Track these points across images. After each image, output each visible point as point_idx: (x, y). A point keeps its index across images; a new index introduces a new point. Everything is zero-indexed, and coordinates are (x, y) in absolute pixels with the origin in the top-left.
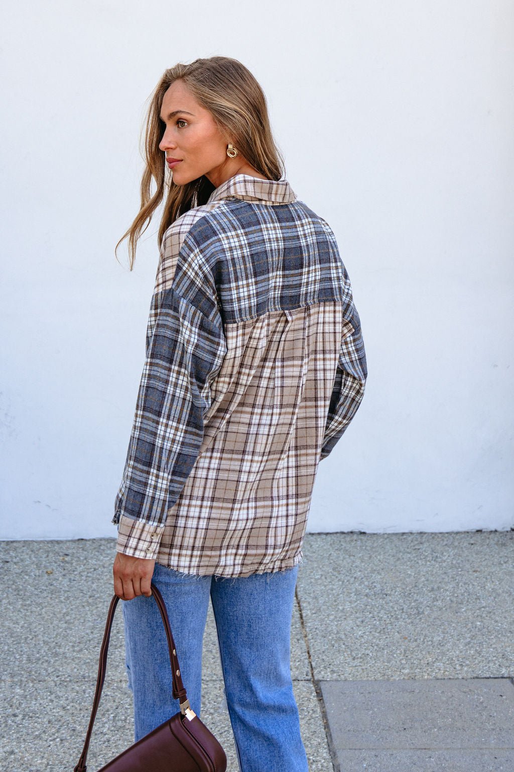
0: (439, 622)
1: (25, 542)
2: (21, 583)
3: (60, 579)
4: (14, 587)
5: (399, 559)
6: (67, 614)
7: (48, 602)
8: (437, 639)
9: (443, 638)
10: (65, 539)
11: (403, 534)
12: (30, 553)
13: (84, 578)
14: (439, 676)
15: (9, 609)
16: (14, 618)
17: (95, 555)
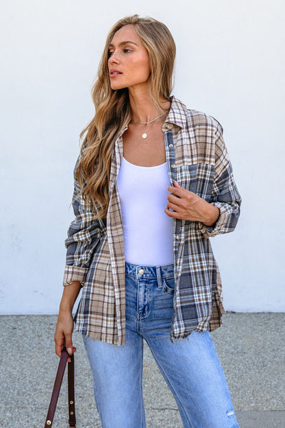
0: (276, 372)
1: (28, 316)
2: (22, 342)
4: (17, 345)
5: (254, 330)
6: (46, 363)
7: (36, 355)
8: (274, 383)
9: (278, 383)
11: (258, 313)
12: (30, 323)
14: (273, 409)
15: (12, 359)
16: (14, 366)
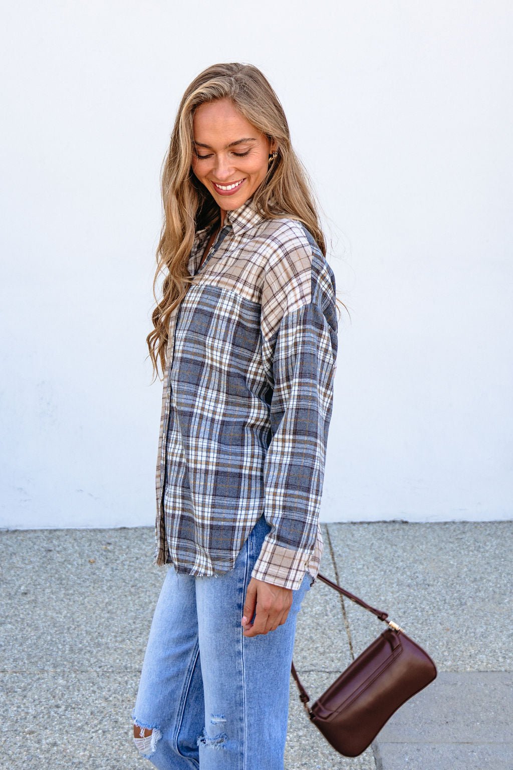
1: (68, 530)
2: (64, 572)
3: (103, 568)
4: (57, 576)
6: (109, 603)
7: (91, 592)
10: (108, 527)
12: (73, 541)
13: (126, 567)
15: (52, 598)
16: (57, 608)
17: (137, 543)
